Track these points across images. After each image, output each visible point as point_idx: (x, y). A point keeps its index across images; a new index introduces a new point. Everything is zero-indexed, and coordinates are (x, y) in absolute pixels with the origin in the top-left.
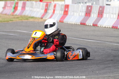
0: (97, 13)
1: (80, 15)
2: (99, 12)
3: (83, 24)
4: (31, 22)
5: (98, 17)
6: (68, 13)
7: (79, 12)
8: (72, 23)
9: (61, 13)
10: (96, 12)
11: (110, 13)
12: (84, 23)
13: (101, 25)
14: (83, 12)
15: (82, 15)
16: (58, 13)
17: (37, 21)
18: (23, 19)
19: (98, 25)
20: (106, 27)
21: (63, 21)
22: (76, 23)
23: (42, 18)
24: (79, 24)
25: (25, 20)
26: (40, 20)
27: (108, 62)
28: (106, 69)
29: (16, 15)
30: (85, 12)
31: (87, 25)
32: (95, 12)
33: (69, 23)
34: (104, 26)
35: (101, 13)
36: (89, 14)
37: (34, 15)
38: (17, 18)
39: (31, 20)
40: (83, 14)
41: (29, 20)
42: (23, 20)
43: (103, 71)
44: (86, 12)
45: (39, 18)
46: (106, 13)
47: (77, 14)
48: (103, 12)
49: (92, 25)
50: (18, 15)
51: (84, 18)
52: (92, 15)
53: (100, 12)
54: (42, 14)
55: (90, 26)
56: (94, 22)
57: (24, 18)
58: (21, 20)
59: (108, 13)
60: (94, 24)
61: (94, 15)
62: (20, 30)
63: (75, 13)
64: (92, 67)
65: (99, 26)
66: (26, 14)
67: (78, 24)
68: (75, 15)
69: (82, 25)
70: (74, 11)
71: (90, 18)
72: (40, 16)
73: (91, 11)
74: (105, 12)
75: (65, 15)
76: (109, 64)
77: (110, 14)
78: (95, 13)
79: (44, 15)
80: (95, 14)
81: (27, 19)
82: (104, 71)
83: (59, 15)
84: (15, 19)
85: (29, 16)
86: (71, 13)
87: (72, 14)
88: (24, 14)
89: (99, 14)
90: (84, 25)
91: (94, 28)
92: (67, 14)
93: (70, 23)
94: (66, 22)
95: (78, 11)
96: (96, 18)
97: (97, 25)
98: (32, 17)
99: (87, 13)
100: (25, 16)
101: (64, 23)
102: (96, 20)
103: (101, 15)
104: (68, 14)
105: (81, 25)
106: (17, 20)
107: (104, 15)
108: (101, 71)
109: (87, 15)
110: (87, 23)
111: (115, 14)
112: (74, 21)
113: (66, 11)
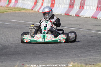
1: (65, 7)
3: (67, 14)
4: (23, 12)
5: (80, 8)
7: (64, 4)
8: (58, 14)
9: (48, 5)
11: (90, 5)
12: (68, 13)
13: (83, 16)
14: (67, 4)
16: (46, 5)
17: (28, 12)
18: (16, 10)
19: (80, 16)
20: (87, 17)
22: (61, 14)
23: (32, 10)
25: (18, 11)
26: (31, 11)
27: (88, 47)
28: (87, 52)
29: (10, 7)
31: (71, 15)
32: (78, 4)
34: (85, 17)
36: (72, 6)
37: (25, 7)
38: (11, 9)
39: (23, 11)
40: (67, 6)
41: (21, 11)
42: (16, 11)
43: (84, 54)
44: (69, 4)
45: (30, 9)
49: (74, 15)
50: (12, 7)
51: (68, 9)
52: (75, 7)
54: (33, 6)
55: (73, 16)
57: (17, 10)
58: (15, 11)
59: (88, 6)
60: (77, 14)
61: (76, 7)
62: (14, 20)
64: (75, 51)
65: (80, 17)
66: (19, 6)
67: (63, 15)
68: (60, 7)
69: (67, 16)
70: (59, 4)
71: (73, 10)
72: (31, 8)
75: (52, 7)
76: (89, 48)
79: (34, 7)
80: (78, 6)
81: (20, 10)
82: (85, 54)
84: (9, 10)
85: (21, 7)
89: (80, 6)
91: (76, 18)
92: (54, 6)
93: (56, 14)
96: (79, 9)
97: (79, 15)
98: (24, 9)
100: (17, 7)
102: (78, 11)
103: (83, 7)
105: (65, 16)
106: (11, 11)
107: (85, 7)
109: (70, 7)
110: (71, 14)
111: (94, 6)
112: (60, 12)
113: (53, 4)
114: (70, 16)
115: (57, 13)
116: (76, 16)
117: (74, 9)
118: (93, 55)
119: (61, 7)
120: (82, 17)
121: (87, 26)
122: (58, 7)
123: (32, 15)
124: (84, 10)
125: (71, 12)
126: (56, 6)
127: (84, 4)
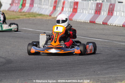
0: (107, 11)
1: (90, 12)
2: (109, 10)
3: (92, 22)
4: (39, 19)
5: (108, 15)
7: (89, 9)
8: (81, 21)
9: (69, 10)
10: (106, 10)
11: (120, 11)
12: (94, 21)
13: (111, 24)
14: (92, 9)
15: (91, 12)
16: (67, 10)
17: (45, 18)
18: (30, 16)
19: (108, 24)
20: (117, 25)
21: (72, 19)
22: (85, 21)
23: (50, 16)
25: (33, 17)
26: (49, 18)
27: (112, 62)
28: (109, 69)
29: (24, 12)
30: (95, 10)
31: (97, 23)
32: (106, 9)
33: (78, 21)
34: (114, 25)
35: (112, 11)
36: (99, 11)
37: (42, 12)
38: (25, 15)
39: (39, 17)
40: (93, 12)
41: (36, 18)
42: (30, 18)
43: (105, 71)
44: (96, 9)
45: (48, 15)
46: (116, 11)
47: (87, 12)
48: (113, 10)
49: (101, 23)
50: (26, 12)
51: (94, 16)
52: (102, 13)
53: (110, 10)
54: (51, 11)
55: (100, 24)
56: (104, 20)
57: (32, 16)
58: (28, 17)
59: (118, 11)
60: (104, 22)
61: (104, 13)
63: (85, 11)
64: (94, 67)
65: (108, 25)
66: (35, 11)
67: (88, 22)
68: (85, 13)
69: (92, 24)
70: (83, 8)
71: (99, 16)
72: (49, 14)
73: (100, 9)
74: (115, 9)
75: (74, 12)
76: (113, 64)
80: (105, 11)
81: (35, 16)
82: (107, 71)
83: (68, 12)
84: (22, 16)
85: (37, 13)
86: (80, 11)
87: (81, 11)
88: (32, 11)
89: (109, 12)
90: (94, 24)
91: (103, 26)
92: (76, 12)
93: (80, 21)
94: (75, 19)
95: (88, 8)
98: (41, 15)
99: (97, 11)
100: (33, 13)
101: (73, 21)
102: (106, 18)
103: (111, 12)
105: (90, 23)
106: (24, 17)
107: (115, 13)
108: (103, 71)
110: (97, 21)
112: (84, 19)
113: (76, 8)
114: (96, 23)
116: (103, 24)
117: (101, 15)
118: (115, 73)
120: (111, 25)
121: (115, 36)
123: (49, 22)
124: (113, 16)
125: (97, 19)
126: (79, 11)
127: (113, 9)
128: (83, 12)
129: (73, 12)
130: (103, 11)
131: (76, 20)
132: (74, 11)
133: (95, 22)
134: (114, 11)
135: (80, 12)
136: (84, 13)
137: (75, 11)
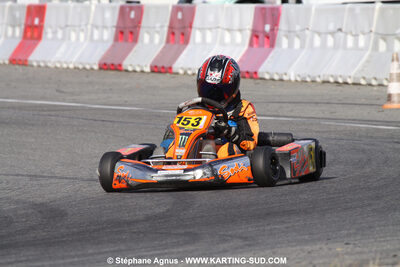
0: (166, 29)
1: (96, 37)
2: (171, 27)
3: (110, 67)
6: (44, 32)
7: (89, 27)
8: (65, 66)
9: (10, 34)
10: (162, 27)
11: (218, 27)
12: (116, 63)
13: (190, 69)
14: (105, 27)
15: (102, 35)
19: (174, 70)
21: (26, 61)
22: (81, 67)
24: (96, 67)
30: (114, 29)
31: (130, 69)
32: (158, 25)
33: (50, 65)
35: (184, 28)
36: (131, 33)
40: (108, 35)
44: (117, 27)
46: (202, 30)
47: (82, 36)
48: (191, 27)
49: (148, 69)
51: (113, 46)
52: (145, 37)
53: (177, 25)
55: (142, 72)
59: (210, 29)
60: (160, 65)
61: (153, 38)
63: (73, 36)
65: (177, 73)
67: (92, 69)
68: (73, 39)
69: (110, 72)
70: (67, 26)
71: (135, 48)
74: (196, 23)
75: (32, 38)
77: (219, 30)
78: (158, 29)
80: (158, 32)
86: (55, 33)
87: (60, 35)
89: (171, 33)
90: (119, 73)
92: (39, 38)
93: (58, 65)
94: (37, 62)
95: (86, 25)
96: (163, 45)
97: (170, 68)
99: (122, 33)
101: (32, 66)
102: (161, 52)
103: (183, 34)
104: (44, 36)
105: (103, 72)
107: (196, 36)
109: (122, 39)
110: (129, 65)
111: (240, 30)
112: (74, 60)
113: (36, 27)
114: (127, 71)
115: (59, 62)
116: (152, 71)
119: (78, 39)
120: (185, 73)
122: (63, 39)
124: (189, 46)
125: (130, 56)
126: (50, 35)
127: (187, 24)
128: (66, 37)
129: (25, 36)
130: (148, 32)
131: (44, 62)
132: (29, 34)
133: (120, 65)
134: (193, 30)
135: (54, 38)
136: (69, 39)
137: (36, 34)
